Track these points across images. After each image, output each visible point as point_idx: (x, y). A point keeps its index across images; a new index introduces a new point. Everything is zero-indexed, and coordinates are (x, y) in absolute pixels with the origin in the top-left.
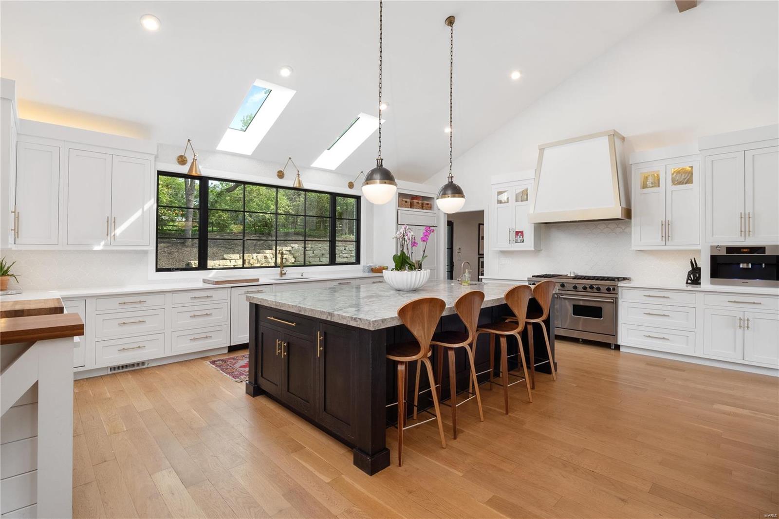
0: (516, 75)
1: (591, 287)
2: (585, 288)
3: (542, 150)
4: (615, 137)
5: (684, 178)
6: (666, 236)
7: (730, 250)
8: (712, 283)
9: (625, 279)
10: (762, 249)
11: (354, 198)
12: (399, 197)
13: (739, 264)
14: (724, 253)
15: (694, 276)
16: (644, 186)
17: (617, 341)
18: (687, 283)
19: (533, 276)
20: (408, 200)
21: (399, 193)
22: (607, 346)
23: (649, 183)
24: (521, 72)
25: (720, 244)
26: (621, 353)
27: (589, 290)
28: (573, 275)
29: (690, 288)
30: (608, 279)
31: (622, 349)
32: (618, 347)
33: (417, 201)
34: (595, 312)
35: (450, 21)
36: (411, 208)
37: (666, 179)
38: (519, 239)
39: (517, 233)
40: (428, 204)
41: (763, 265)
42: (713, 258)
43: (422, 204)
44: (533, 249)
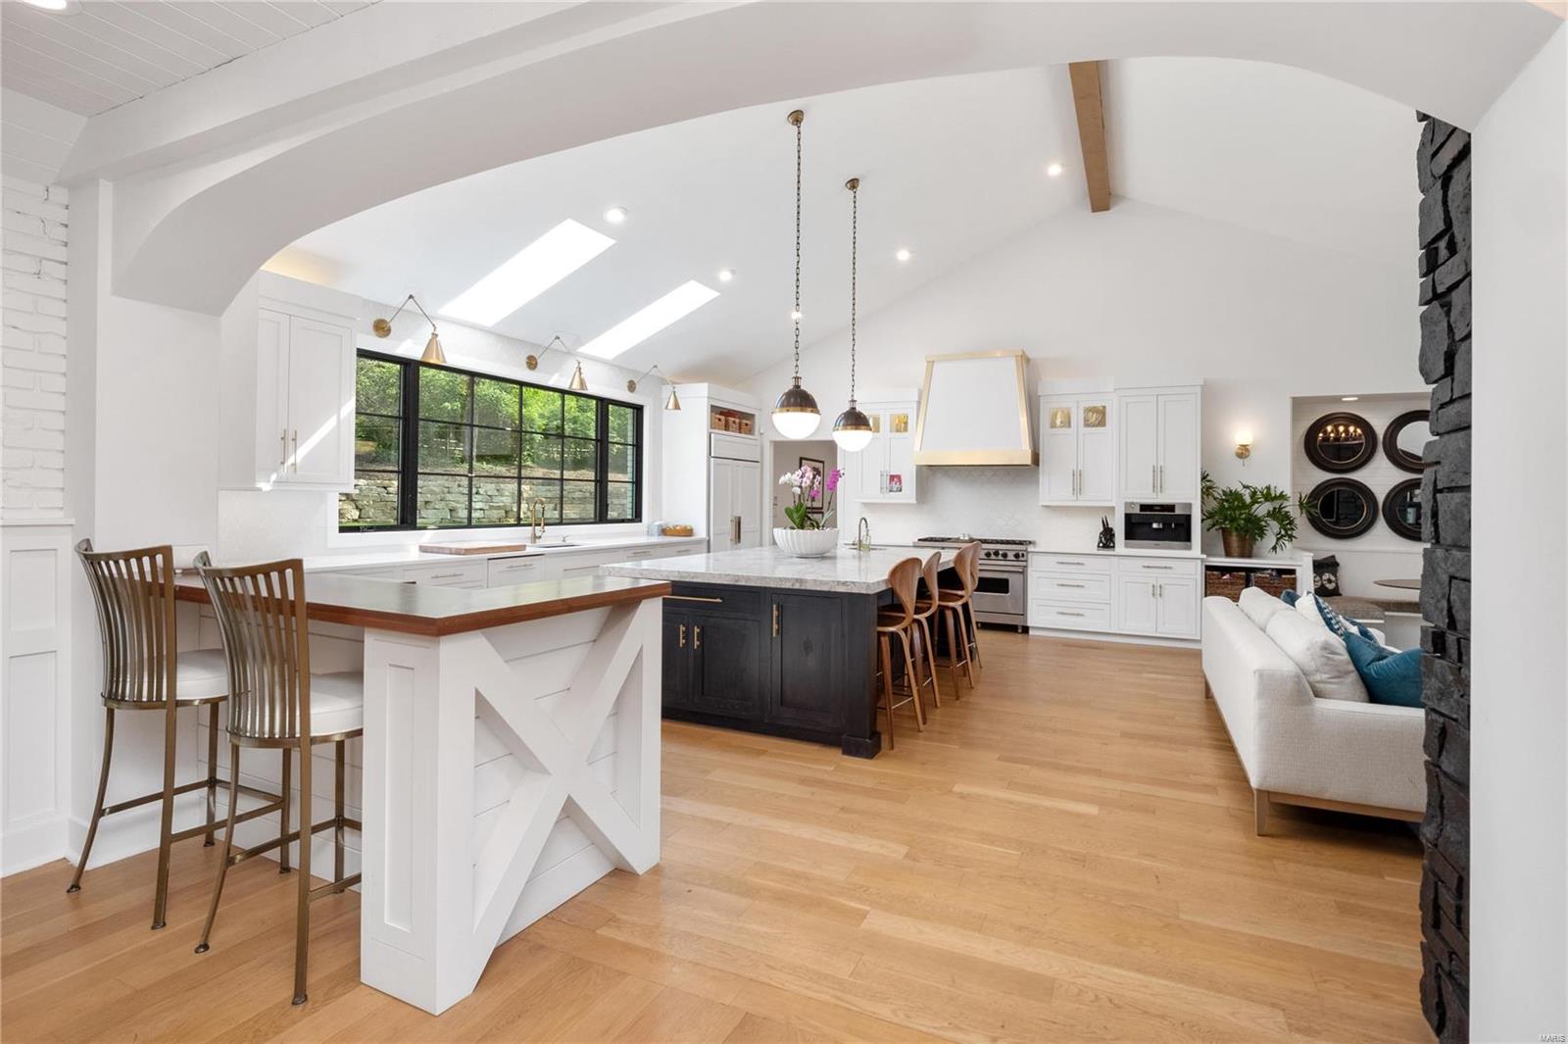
0: (903, 255)
1: (996, 553)
2: (988, 555)
3: (931, 363)
4: (1025, 361)
5: (1097, 417)
6: (1078, 489)
7: (1144, 507)
8: (1126, 546)
9: (1030, 543)
10: (1171, 508)
11: (630, 407)
12: (712, 411)
13: (1151, 524)
14: (1137, 511)
15: (1107, 538)
16: (1053, 426)
17: (1026, 621)
18: (1098, 546)
19: (920, 540)
20: (723, 418)
21: (712, 406)
22: (1011, 629)
23: (1058, 422)
24: (911, 252)
25: (1135, 501)
26: (1030, 637)
27: (993, 557)
28: (967, 538)
29: (1101, 552)
30: (1014, 543)
31: (1031, 632)
32: (1026, 630)
33: (733, 419)
34: (999, 586)
35: (853, 184)
36: (726, 430)
37: (1078, 418)
38: (895, 487)
39: (892, 478)
40: (747, 425)
41: (1173, 526)
42: (1128, 517)
43: (740, 424)
44: (915, 502)
